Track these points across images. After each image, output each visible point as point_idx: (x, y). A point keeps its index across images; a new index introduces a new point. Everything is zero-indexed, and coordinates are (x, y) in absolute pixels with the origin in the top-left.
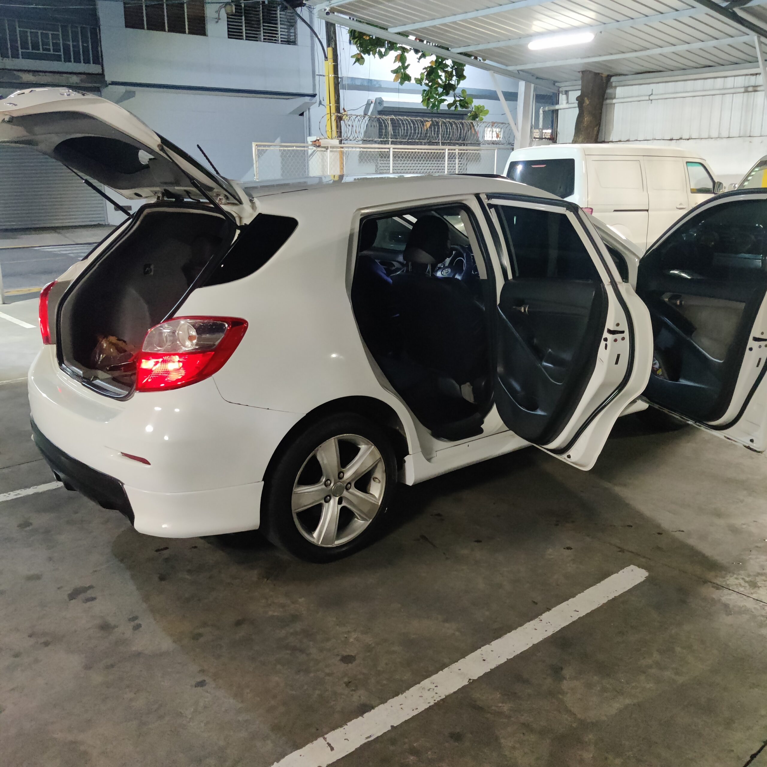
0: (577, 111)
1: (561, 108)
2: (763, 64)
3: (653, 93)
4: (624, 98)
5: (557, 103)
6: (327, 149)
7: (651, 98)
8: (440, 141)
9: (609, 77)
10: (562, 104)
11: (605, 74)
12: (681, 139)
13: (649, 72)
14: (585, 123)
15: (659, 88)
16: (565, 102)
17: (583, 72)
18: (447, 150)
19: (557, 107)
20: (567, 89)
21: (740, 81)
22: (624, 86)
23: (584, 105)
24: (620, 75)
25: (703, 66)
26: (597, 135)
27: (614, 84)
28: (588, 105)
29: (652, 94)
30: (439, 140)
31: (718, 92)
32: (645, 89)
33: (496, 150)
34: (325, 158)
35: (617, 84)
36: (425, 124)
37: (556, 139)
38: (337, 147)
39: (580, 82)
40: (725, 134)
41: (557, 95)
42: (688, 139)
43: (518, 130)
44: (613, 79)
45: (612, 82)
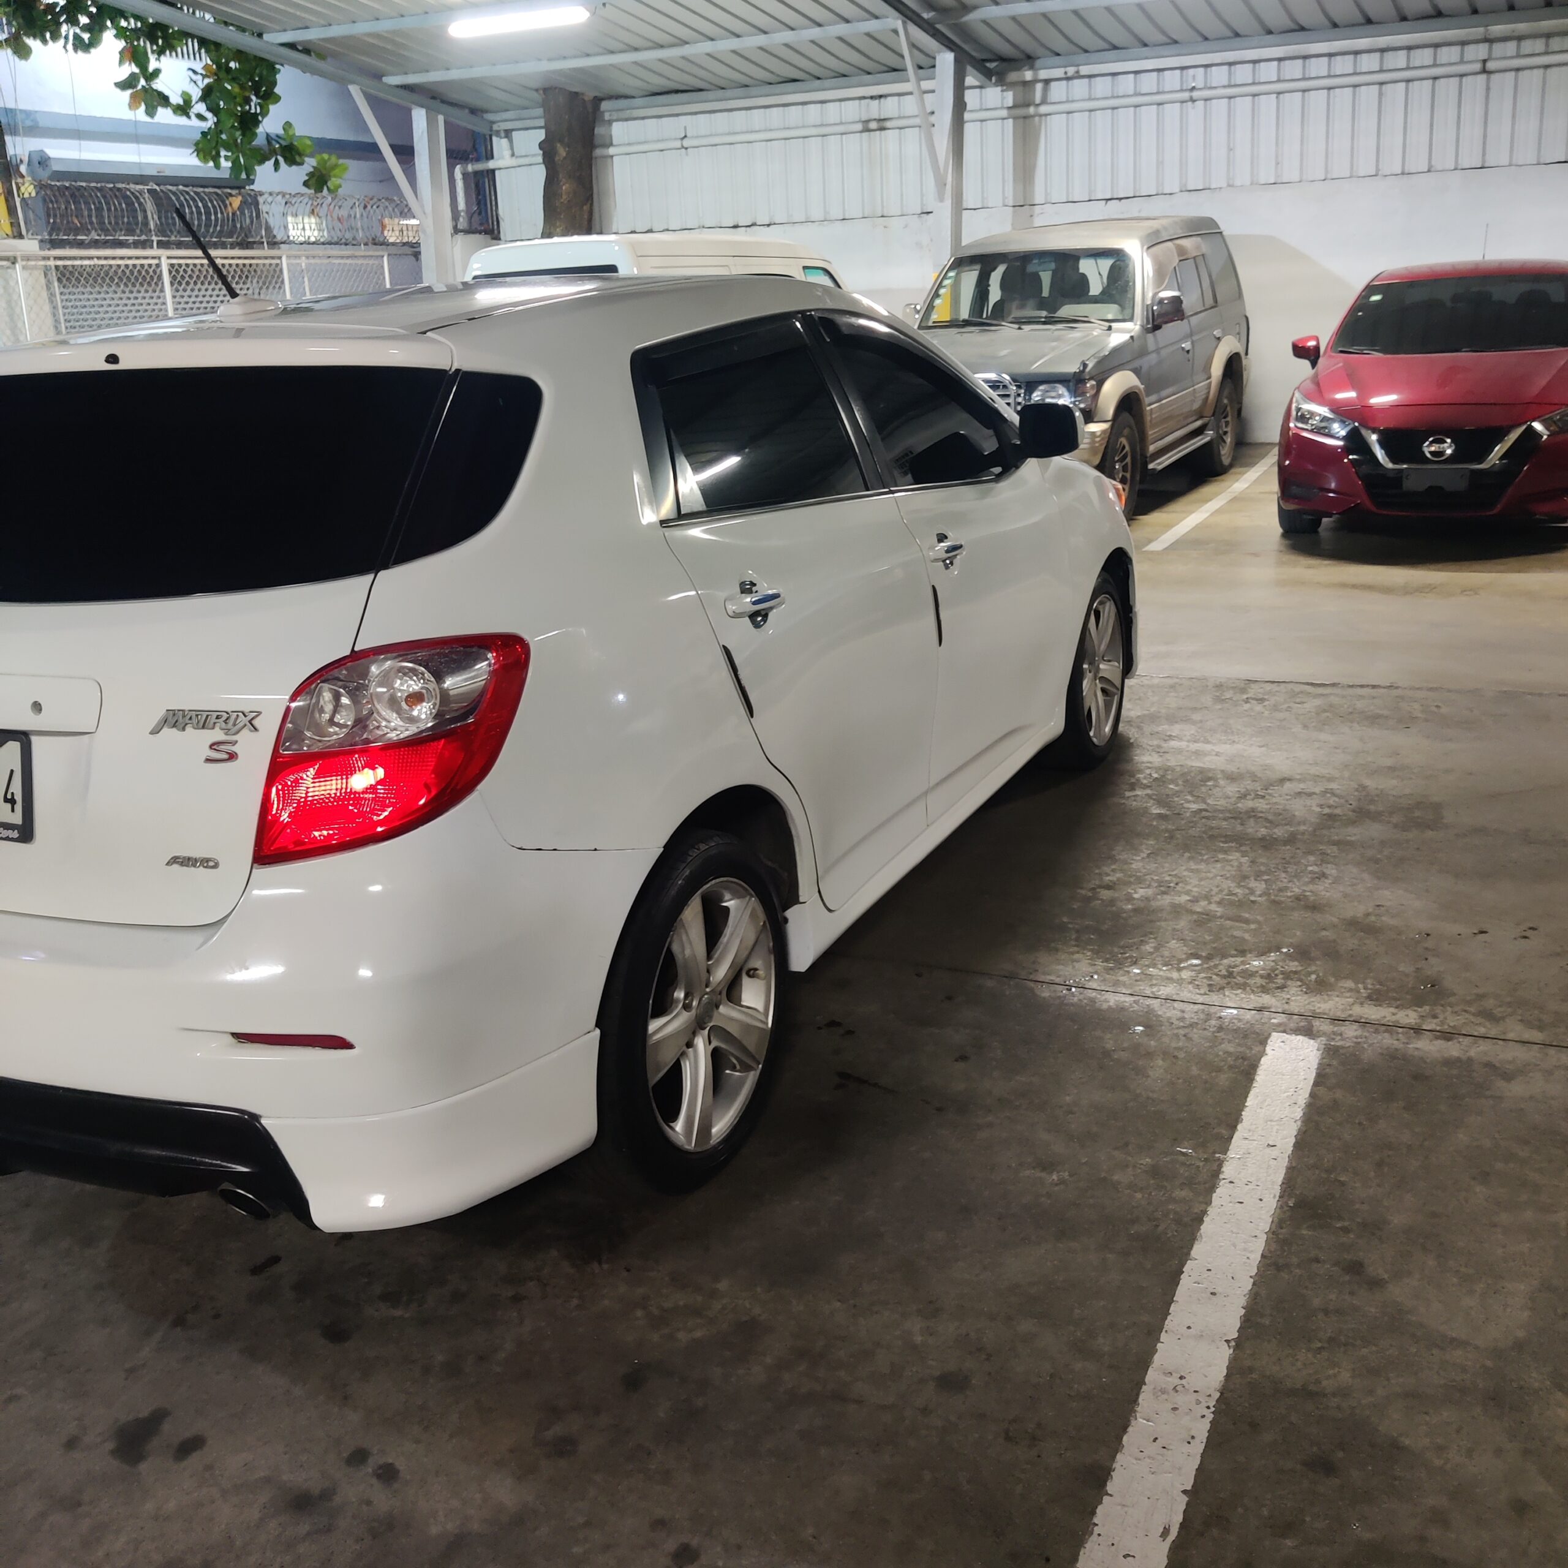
0: (539, 174)
1: (501, 166)
2: (916, 74)
3: (688, 135)
4: (629, 144)
5: (490, 156)
6: (13, 263)
7: (686, 143)
8: (264, 240)
9: (598, 100)
10: (502, 158)
11: (590, 95)
12: (754, 224)
13: (677, 92)
14: (564, 197)
15: (699, 125)
16: (507, 153)
17: (545, 90)
18: (284, 259)
19: (491, 165)
20: (508, 125)
21: (853, 111)
22: (627, 120)
23: (557, 158)
24: (618, 97)
25: (781, 80)
26: (590, 220)
27: (607, 116)
28: (565, 158)
29: (685, 136)
30: (262, 238)
31: (814, 131)
32: (672, 127)
33: (385, 259)
34: (12, 283)
35: (615, 116)
36: (227, 202)
37: (499, 232)
38: (36, 258)
39: (540, 111)
40: (836, 213)
41: (485, 139)
42: (769, 225)
43: (425, 213)
44: (605, 105)
45: (604, 112)
